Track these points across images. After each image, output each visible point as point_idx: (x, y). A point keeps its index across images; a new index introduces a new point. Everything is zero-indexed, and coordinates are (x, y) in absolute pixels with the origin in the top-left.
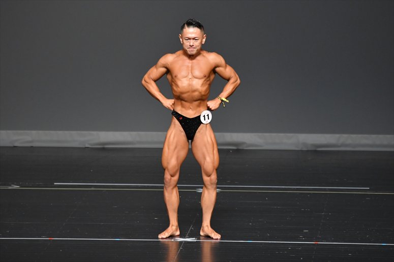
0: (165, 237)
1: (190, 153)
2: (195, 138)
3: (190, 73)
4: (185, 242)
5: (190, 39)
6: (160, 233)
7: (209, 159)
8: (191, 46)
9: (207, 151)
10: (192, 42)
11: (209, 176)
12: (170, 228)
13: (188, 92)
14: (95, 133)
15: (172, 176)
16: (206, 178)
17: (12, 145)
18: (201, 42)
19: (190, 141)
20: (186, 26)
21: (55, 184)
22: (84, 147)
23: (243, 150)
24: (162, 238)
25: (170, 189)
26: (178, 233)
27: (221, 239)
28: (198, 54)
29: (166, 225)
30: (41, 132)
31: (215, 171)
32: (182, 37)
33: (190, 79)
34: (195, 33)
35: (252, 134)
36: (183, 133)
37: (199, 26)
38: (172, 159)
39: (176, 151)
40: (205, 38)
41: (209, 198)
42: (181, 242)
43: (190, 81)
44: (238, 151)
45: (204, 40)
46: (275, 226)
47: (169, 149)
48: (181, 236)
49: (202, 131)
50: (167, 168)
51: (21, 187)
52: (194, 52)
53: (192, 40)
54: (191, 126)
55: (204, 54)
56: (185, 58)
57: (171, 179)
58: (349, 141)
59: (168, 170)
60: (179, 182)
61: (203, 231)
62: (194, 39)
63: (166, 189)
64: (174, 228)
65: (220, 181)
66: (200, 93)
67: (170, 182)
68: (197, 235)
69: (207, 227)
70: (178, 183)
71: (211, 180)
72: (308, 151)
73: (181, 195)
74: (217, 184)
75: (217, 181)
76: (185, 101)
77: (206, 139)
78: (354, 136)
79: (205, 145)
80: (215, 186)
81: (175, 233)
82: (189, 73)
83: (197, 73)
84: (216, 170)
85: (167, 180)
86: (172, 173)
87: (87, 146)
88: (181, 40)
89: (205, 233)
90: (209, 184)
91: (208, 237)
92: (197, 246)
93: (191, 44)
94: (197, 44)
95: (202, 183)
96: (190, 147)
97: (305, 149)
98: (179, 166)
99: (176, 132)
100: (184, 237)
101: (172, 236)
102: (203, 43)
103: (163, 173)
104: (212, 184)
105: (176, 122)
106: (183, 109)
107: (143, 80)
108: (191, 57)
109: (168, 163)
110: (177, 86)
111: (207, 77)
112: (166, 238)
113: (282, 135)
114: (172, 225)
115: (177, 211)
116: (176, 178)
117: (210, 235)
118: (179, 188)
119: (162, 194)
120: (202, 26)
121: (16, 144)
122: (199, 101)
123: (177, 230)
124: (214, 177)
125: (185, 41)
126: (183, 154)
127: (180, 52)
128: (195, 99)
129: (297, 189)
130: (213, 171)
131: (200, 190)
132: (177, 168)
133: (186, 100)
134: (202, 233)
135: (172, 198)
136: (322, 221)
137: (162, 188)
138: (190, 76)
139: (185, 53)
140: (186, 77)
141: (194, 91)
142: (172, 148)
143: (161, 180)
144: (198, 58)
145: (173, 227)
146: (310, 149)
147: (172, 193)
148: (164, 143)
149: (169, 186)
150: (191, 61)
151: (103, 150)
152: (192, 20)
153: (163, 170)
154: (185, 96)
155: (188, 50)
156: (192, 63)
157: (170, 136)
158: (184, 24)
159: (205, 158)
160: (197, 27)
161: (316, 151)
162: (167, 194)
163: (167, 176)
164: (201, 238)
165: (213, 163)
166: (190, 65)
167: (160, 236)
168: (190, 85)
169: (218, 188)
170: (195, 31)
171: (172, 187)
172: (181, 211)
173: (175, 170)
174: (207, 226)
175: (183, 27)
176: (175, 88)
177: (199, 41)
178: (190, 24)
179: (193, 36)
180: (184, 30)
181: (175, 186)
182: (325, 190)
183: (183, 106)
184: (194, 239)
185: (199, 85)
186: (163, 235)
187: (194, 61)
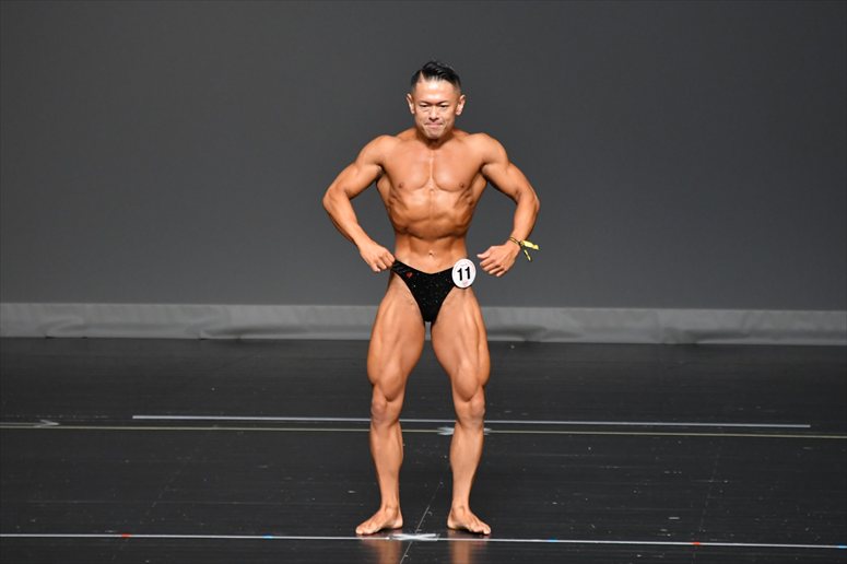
0: (370, 532)
1: (428, 349)
2: (439, 318)
3: (431, 179)
4: (415, 542)
5: (429, 104)
6: (360, 522)
7: (468, 363)
8: (433, 120)
9: (464, 343)
10: (434, 112)
11: (468, 399)
12: (381, 512)
13: (427, 218)
14: (219, 307)
15: (389, 399)
16: (460, 405)
17: (41, 335)
18: (455, 111)
19: (428, 324)
20: (422, 76)
21: (135, 417)
22: (196, 337)
23: (539, 343)
24: (364, 535)
25: (383, 427)
26: (399, 523)
27: (492, 535)
28: (448, 136)
29: (374, 505)
30: (104, 306)
31: (480, 389)
32: (413, 100)
33: (432, 190)
34: (442, 92)
35: (559, 310)
36: (415, 307)
37: (450, 76)
38: (389, 362)
39: (399, 345)
40: (463, 102)
41: (467, 447)
42: (405, 543)
43: (430, 195)
44: (528, 347)
45: (461, 107)
46: (608, 508)
47: (382, 340)
48: (404, 529)
49: (454, 303)
50: (378, 381)
51: (62, 423)
52: (439, 131)
53: (434, 107)
54: (431, 292)
55: (461, 138)
56: (421, 145)
57: (386, 406)
58: (767, 326)
59: (381, 387)
60: (403, 412)
61: (454, 518)
62: (439, 104)
63: (375, 428)
64: (391, 512)
65: (491, 410)
66: (453, 220)
67: (385, 412)
68: (442, 528)
69: (461, 512)
70: (400, 416)
71: (471, 407)
72: (678, 346)
73: (408, 441)
74: (485, 417)
75: (484, 412)
76: (420, 238)
77: (462, 320)
78: (777, 313)
79: (461, 335)
80: (479, 422)
81: (392, 523)
82: (428, 178)
83: (446, 177)
84: (484, 387)
85: (378, 407)
86: (388, 392)
87: (203, 335)
88: (411, 106)
89: (456, 523)
90: (468, 416)
91: (463, 531)
92: (441, 553)
93: (433, 116)
94: (445, 114)
95: (452, 416)
96: (428, 337)
97: (671, 342)
98: (405, 377)
99: (399, 304)
100: (413, 532)
101: (385, 530)
102: (458, 113)
103: (370, 395)
104: (473, 417)
105: (399, 282)
106: (415, 255)
107: (327, 195)
108: (433, 143)
109: (381, 371)
110: (403, 205)
111: (466, 187)
112: (373, 534)
113: (621, 311)
114: (387, 507)
115: (397, 474)
116: (397, 403)
117: (467, 526)
118: (403, 426)
119: (367, 438)
120: (458, 78)
121: (52, 333)
122: (448, 239)
123: (396, 517)
124: (478, 401)
125: (419, 110)
126: (413, 352)
127: (410, 133)
128: (441, 234)
129: (655, 429)
130: (477, 389)
131: (449, 431)
132: (399, 382)
133: (421, 235)
134: (451, 524)
135: (388, 448)
136: (709, 497)
137: (367, 425)
138: (431, 185)
139: (421, 135)
140: (422, 186)
141: (440, 216)
142: (390, 337)
143: (365, 407)
144: (448, 145)
145: (389, 511)
146: (683, 341)
147: (388, 436)
148: (372, 329)
149: (383, 421)
150: (432, 151)
151: (237, 343)
152: (435, 64)
153: (370, 386)
154: (420, 226)
155: (425, 127)
156: (435, 157)
157: (385, 314)
158: (418, 73)
159: (459, 361)
160: (446, 79)
161: (695, 346)
162: (376, 440)
163: (379, 399)
164: (450, 533)
165: (477, 372)
166: (431, 161)
167: (359, 531)
168: (429, 203)
169: (486, 425)
170: (442, 88)
171: (386, 424)
172: (405, 476)
173: (395, 386)
174: (463, 507)
175: (415, 79)
176: (397, 210)
177: (450, 110)
178: (430, 73)
179: (437, 98)
180: (418, 84)
181: (396, 421)
182: (715, 430)
183: (414, 249)
184: (434, 535)
185: (448, 204)
186: (367, 528)
187: (438, 152)
